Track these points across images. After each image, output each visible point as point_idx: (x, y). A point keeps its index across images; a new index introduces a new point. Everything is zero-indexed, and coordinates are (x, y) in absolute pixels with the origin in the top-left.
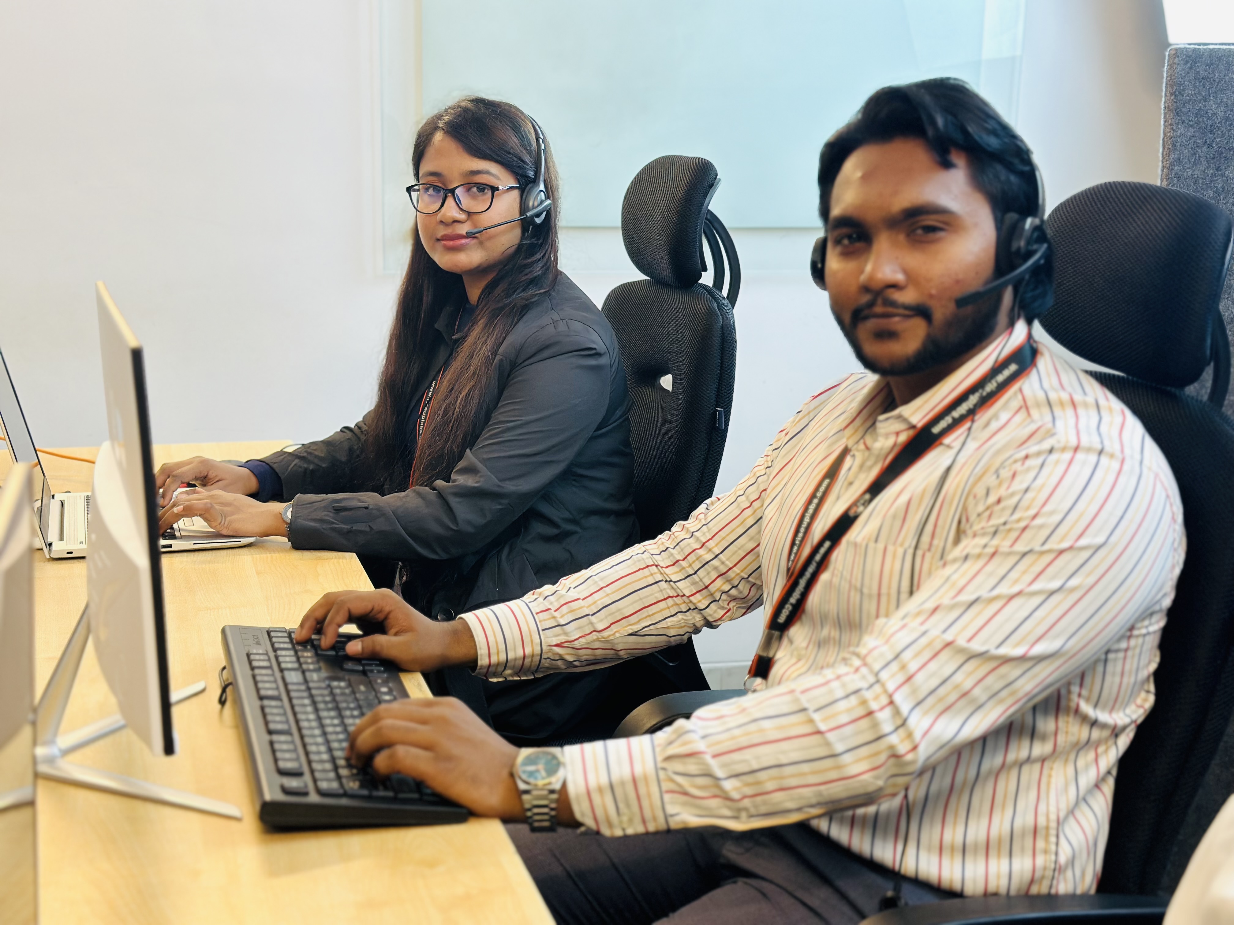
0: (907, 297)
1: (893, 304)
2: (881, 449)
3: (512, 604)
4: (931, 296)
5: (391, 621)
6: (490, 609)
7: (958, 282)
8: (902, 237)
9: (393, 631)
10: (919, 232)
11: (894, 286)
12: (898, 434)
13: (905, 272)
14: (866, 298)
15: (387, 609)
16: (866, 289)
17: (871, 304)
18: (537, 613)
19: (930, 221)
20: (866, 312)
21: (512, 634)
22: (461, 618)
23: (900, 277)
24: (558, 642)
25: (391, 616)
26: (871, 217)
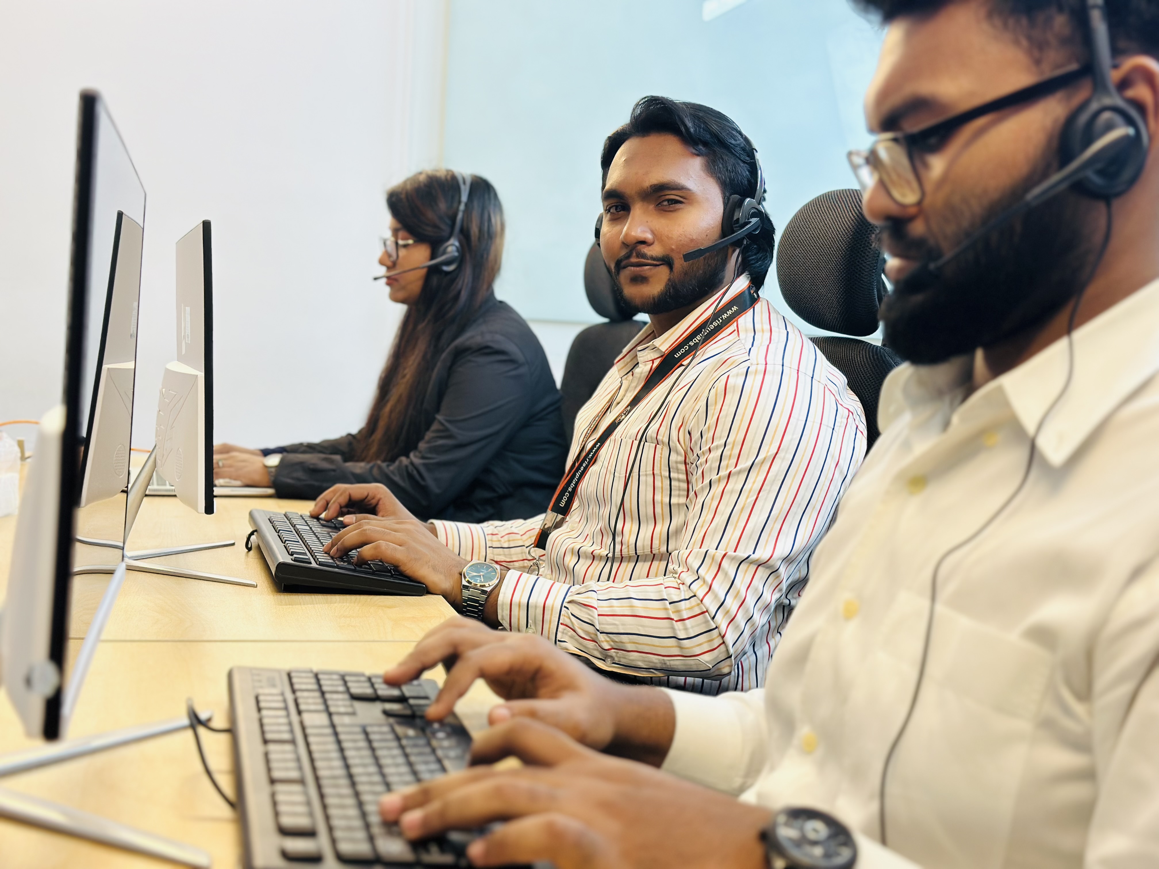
0: (655, 251)
1: (643, 256)
2: (641, 373)
3: (474, 526)
4: (672, 250)
5: (380, 507)
6: (456, 525)
7: (692, 240)
8: (652, 207)
9: (381, 514)
10: (666, 203)
11: (643, 242)
12: (653, 361)
13: (653, 232)
14: (623, 253)
15: (378, 496)
16: (625, 244)
17: (628, 256)
18: (488, 535)
19: (672, 195)
20: (624, 263)
21: (466, 544)
22: (432, 523)
23: (649, 236)
24: (498, 560)
25: (381, 502)
26: (629, 191)
